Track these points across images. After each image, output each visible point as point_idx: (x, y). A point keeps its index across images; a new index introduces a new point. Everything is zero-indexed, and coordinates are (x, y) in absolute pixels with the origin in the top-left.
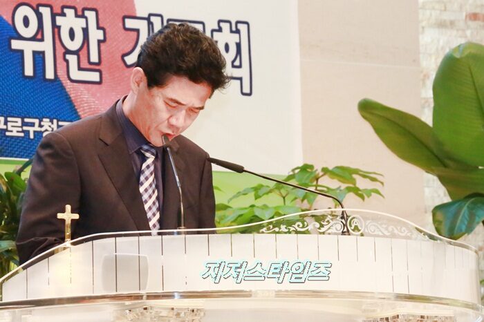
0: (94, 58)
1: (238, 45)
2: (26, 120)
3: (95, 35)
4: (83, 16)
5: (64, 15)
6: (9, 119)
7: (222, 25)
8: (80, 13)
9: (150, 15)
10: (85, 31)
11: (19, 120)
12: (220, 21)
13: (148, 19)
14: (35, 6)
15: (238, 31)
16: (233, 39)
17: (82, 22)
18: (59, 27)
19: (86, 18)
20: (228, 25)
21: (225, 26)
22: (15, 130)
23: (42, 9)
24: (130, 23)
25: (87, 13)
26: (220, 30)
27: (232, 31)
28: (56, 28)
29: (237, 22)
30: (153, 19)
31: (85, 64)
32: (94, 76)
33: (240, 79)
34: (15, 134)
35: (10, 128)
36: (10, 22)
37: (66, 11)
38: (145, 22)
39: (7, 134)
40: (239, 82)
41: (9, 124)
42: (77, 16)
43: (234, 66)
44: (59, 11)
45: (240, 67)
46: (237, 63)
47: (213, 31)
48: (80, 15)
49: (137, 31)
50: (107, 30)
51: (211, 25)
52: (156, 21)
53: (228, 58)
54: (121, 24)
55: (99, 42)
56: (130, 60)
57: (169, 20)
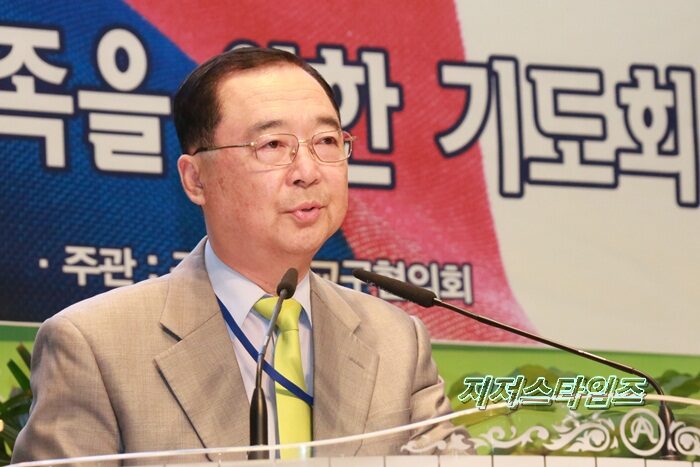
0: (380, 140)
1: (672, 113)
3: (383, 97)
4: (359, 63)
5: (321, 60)
7: (638, 74)
8: (352, 57)
9: (493, 58)
10: (364, 91)
12: (633, 68)
13: (488, 66)
15: (670, 86)
16: (660, 101)
19: (365, 67)
20: (650, 74)
21: (646, 78)
24: (451, 75)
25: (367, 57)
26: (634, 83)
27: (658, 86)
29: (670, 69)
30: (498, 66)
31: (360, 153)
32: (381, 175)
33: (676, 176)
37: (325, 53)
38: (482, 73)
40: (671, 182)
42: (347, 62)
43: (661, 152)
44: (312, 54)
45: (675, 152)
46: (669, 146)
47: (619, 86)
48: (352, 60)
49: (466, 89)
50: (407, 87)
51: (616, 74)
52: (504, 70)
53: (650, 137)
54: (433, 77)
55: (391, 110)
56: (452, 143)
57: (530, 68)
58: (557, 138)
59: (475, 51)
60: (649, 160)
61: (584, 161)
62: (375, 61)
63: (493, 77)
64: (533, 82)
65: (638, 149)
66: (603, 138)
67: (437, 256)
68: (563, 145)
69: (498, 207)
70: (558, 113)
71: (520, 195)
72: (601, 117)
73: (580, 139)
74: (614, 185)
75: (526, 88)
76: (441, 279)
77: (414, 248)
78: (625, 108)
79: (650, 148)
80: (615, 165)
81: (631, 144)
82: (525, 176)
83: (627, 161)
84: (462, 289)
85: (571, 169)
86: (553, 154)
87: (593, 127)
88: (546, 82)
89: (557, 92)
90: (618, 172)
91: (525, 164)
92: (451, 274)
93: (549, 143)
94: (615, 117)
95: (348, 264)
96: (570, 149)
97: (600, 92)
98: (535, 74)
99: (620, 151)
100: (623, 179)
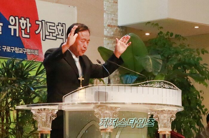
0: (28, 31)
1: (63, 30)
2: (11, 47)
3: (29, 25)
4: (26, 20)
5: (21, 19)
6: (7, 47)
7: (59, 24)
8: (25, 19)
9: (42, 20)
10: (26, 24)
11: (10, 47)
12: (59, 23)
13: (41, 21)
14: (14, 16)
15: (63, 26)
16: (61, 28)
17: (25, 21)
19: (27, 20)
20: (60, 24)
21: (60, 25)
22: (9, 50)
23: (16, 17)
24: (37, 22)
25: (27, 19)
26: (58, 25)
27: (61, 26)
28: (19, 23)
29: (63, 24)
30: (43, 21)
31: (26, 33)
32: (28, 36)
33: (63, 39)
34: (8, 51)
35: (7, 49)
36: (8, 20)
37: (22, 18)
38: (41, 22)
39: (7, 51)
40: (62, 40)
41: (7, 48)
42: (24, 20)
43: (61, 35)
44: (20, 18)
45: (63, 36)
46: (62, 35)
47: (57, 26)
48: (25, 20)
49: (39, 24)
50: (32, 24)
51: (57, 24)
52: (43, 22)
53: (60, 33)
54: (35, 22)
55: (30, 27)
56: (37, 32)
57: (47, 22)
58: (50, 32)
59: (40, 20)
60: (60, 36)
61: (53, 36)
62: (28, 20)
63: (42, 23)
64: (47, 24)
65: (59, 35)
66: (55, 33)
67: (34, 48)
68: (50, 33)
69: (42, 42)
70: (50, 29)
71: (44, 40)
72: (55, 30)
73: (52, 33)
74: (56, 40)
75: (46, 25)
76: (35, 52)
77: (32, 47)
78: (57, 29)
79: (60, 35)
80: (56, 37)
81: (58, 34)
82: (45, 38)
83: (58, 36)
84: (37, 53)
85: (51, 37)
86: (49, 35)
87: (53, 31)
88: (49, 24)
89: (50, 26)
90: (57, 38)
91: (46, 36)
92: (36, 51)
93: (49, 33)
94: (56, 30)
95: (24, 49)
96: (51, 34)
97: (54, 26)
98: (47, 23)
99: (57, 35)
100: (57, 39)
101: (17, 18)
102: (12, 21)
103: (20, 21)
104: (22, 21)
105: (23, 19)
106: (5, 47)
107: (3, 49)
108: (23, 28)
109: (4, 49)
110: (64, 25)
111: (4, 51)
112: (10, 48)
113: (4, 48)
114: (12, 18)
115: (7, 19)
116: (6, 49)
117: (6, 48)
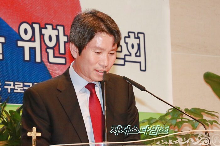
0: (62, 51)
1: (139, 45)
2: (25, 84)
3: (63, 39)
4: (56, 29)
5: (46, 28)
6: (16, 83)
7: (130, 34)
8: (55, 28)
10: (58, 37)
11: (21, 84)
12: (129, 32)
14: (30, 23)
15: (138, 38)
16: (136, 42)
17: (55, 32)
18: (44, 35)
19: (58, 30)
20: (133, 34)
22: (19, 89)
23: (34, 25)
25: (58, 27)
26: (129, 37)
27: (135, 38)
28: (42, 36)
29: (138, 33)
31: (57, 54)
33: (140, 63)
34: (19, 91)
35: (16, 88)
36: (17, 32)
37: (47, 26)
39: (15, 91)
41: (16, 86)
42: (53, 29)
43: (136, 56)
44: (44, 26)
45: (140, 56)
46: (138, 54)
47: (125, 37)
51: (124, 34)
53: (133, 51)
55: (65, 42)
60: (133, 58)
62: (61, 29)
65: (130, 55)
66: (121, 52)
74: (124, 65)
78: (127, 43)
79: (133, 55)
80: (124, 59)
83: (127, 58)
90: (125, 61)
94: (124, 46)
99: (125, 55)
100: (126, 63)
101: (36, 27)
102: (26, 32)
103: (44, 31)
104: (49, 31)
105: (49, 27)
106: (12, 83)
107: (6, 87)
108: (51, 44)
109: (9, 88)
110: (142, 35)
111: (9, 91)
112: (22, 86)
113: (10, 85)
114: (25, 26)
115: (15, 29)
116: (12, 87)
117: (14, 85)
